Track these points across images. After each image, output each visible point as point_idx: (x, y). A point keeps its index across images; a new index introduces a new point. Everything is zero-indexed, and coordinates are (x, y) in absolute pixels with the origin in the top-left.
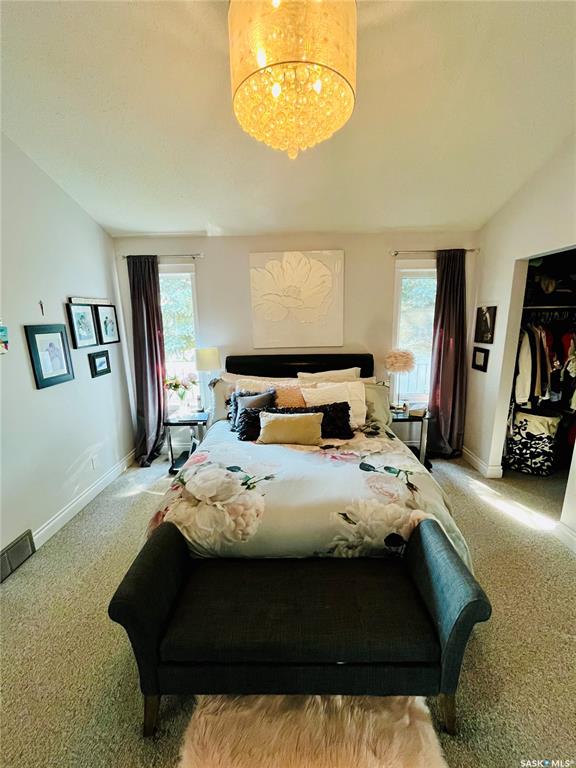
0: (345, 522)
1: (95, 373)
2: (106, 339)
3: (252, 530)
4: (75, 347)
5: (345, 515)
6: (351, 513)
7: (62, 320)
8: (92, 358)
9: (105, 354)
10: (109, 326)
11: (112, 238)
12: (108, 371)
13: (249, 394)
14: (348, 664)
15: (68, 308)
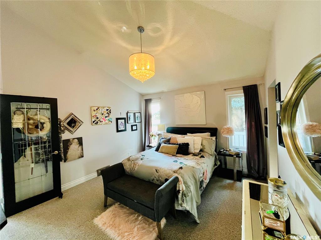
0: (156, 172)
1: (132, 130)
2: (136, 121)
3: (136, 169)
4: (128, 123)
5: (156, 170)
6: (158, 170)
7: (125, 116)
8: (132, 126)
9: (136, 125)
10: (138, 118)
11: (142, 95)
12: (136, 130)
13: (164, 138)
14: (137, 202)
15: (127, 113)
